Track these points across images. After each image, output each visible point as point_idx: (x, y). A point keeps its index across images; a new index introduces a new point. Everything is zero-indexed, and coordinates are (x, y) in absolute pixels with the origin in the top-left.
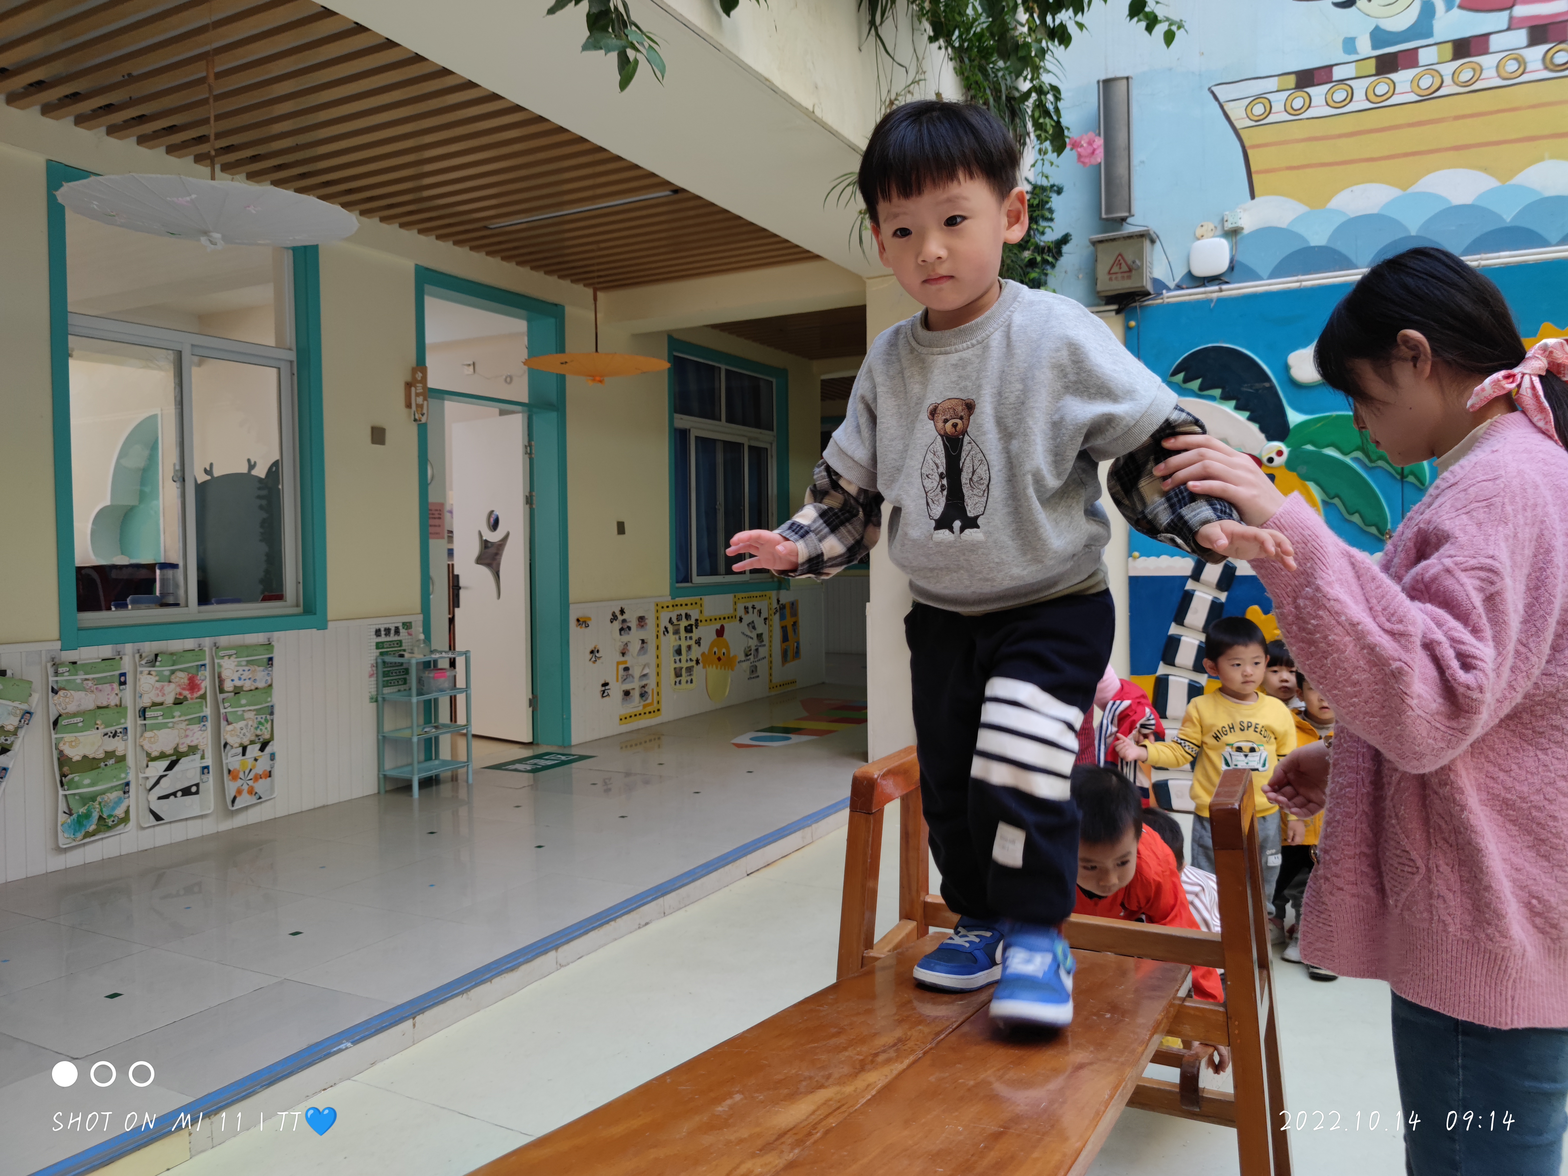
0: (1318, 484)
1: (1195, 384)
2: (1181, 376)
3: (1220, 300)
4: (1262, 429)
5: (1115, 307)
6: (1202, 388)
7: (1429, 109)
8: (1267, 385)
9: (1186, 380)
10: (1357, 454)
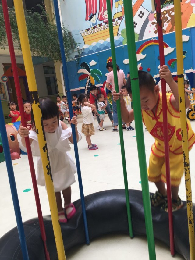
0: (94, 77)
1: (82, 67)
4: (88, 72)
7: (98, 33)
8: (88, 66)
10: (96, 73)
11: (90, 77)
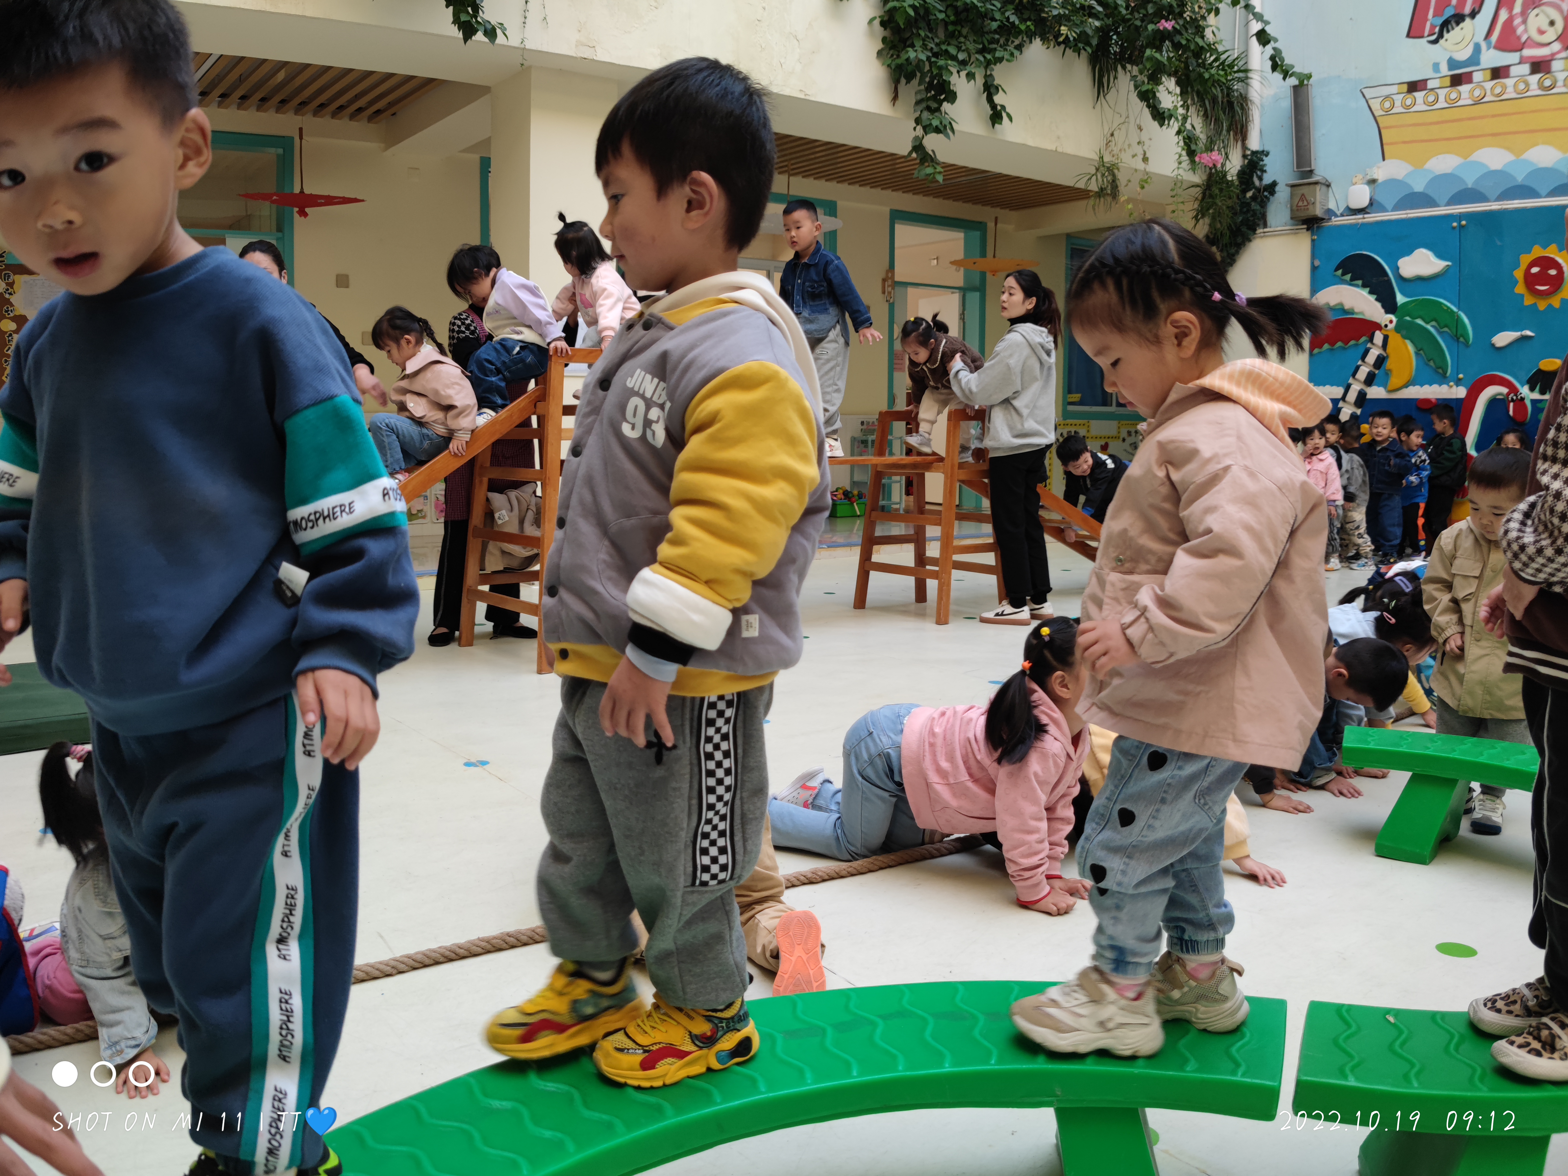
0: (1412, 342)
1: (1348, 277)
2: (1340, 272)
3: (1363, 224)
4: (1383, 307)
5: (1305, 226)
6: (1352, 279)
8: (1386, 278)
9: (1343, 274)
10: (1434, 323)
11: (1389, 339)
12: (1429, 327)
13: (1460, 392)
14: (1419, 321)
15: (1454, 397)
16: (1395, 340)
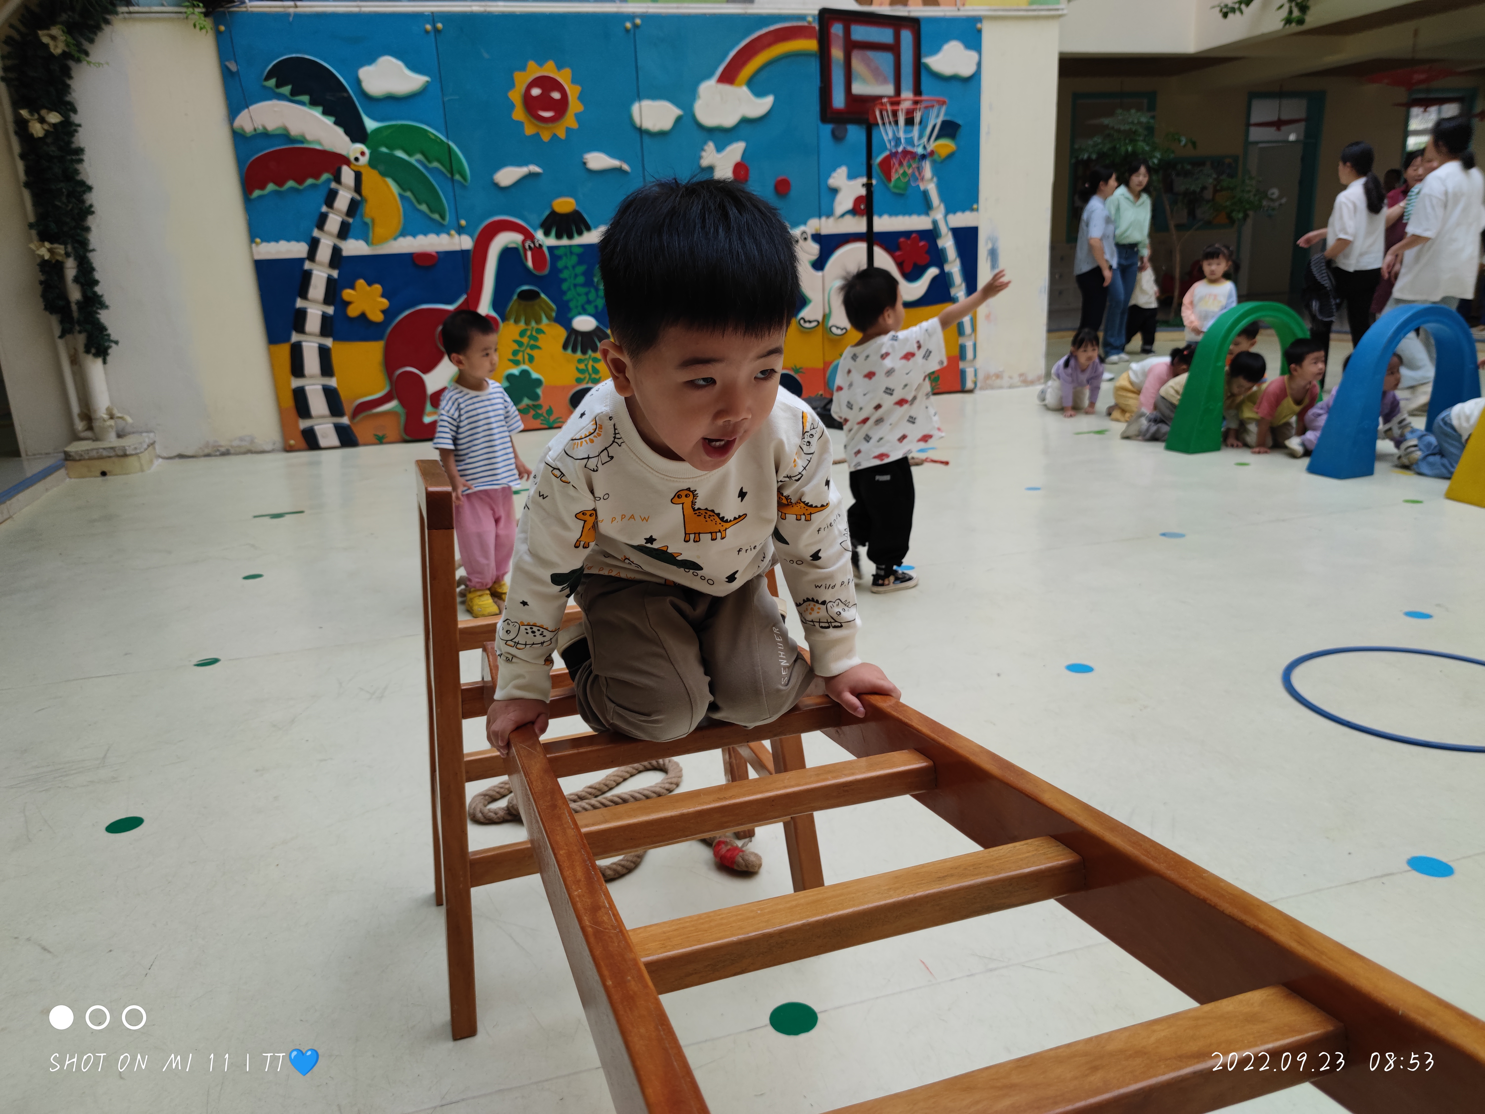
0: (395, 181)
1: (286, 90)
2: (273, 82)
3: (295, 16)
4: (347, 133)
5: (201, 10)
6: (292, 94)
8: (346, 95)
9: (278, 86)
10: (419, 156)
11: (364, 178)
12: (412, 160)
13: (466, 243)
14: (400, 154)
15: (457, 248)
16: (371, 177)
